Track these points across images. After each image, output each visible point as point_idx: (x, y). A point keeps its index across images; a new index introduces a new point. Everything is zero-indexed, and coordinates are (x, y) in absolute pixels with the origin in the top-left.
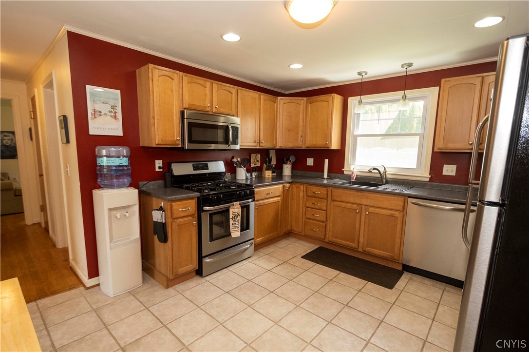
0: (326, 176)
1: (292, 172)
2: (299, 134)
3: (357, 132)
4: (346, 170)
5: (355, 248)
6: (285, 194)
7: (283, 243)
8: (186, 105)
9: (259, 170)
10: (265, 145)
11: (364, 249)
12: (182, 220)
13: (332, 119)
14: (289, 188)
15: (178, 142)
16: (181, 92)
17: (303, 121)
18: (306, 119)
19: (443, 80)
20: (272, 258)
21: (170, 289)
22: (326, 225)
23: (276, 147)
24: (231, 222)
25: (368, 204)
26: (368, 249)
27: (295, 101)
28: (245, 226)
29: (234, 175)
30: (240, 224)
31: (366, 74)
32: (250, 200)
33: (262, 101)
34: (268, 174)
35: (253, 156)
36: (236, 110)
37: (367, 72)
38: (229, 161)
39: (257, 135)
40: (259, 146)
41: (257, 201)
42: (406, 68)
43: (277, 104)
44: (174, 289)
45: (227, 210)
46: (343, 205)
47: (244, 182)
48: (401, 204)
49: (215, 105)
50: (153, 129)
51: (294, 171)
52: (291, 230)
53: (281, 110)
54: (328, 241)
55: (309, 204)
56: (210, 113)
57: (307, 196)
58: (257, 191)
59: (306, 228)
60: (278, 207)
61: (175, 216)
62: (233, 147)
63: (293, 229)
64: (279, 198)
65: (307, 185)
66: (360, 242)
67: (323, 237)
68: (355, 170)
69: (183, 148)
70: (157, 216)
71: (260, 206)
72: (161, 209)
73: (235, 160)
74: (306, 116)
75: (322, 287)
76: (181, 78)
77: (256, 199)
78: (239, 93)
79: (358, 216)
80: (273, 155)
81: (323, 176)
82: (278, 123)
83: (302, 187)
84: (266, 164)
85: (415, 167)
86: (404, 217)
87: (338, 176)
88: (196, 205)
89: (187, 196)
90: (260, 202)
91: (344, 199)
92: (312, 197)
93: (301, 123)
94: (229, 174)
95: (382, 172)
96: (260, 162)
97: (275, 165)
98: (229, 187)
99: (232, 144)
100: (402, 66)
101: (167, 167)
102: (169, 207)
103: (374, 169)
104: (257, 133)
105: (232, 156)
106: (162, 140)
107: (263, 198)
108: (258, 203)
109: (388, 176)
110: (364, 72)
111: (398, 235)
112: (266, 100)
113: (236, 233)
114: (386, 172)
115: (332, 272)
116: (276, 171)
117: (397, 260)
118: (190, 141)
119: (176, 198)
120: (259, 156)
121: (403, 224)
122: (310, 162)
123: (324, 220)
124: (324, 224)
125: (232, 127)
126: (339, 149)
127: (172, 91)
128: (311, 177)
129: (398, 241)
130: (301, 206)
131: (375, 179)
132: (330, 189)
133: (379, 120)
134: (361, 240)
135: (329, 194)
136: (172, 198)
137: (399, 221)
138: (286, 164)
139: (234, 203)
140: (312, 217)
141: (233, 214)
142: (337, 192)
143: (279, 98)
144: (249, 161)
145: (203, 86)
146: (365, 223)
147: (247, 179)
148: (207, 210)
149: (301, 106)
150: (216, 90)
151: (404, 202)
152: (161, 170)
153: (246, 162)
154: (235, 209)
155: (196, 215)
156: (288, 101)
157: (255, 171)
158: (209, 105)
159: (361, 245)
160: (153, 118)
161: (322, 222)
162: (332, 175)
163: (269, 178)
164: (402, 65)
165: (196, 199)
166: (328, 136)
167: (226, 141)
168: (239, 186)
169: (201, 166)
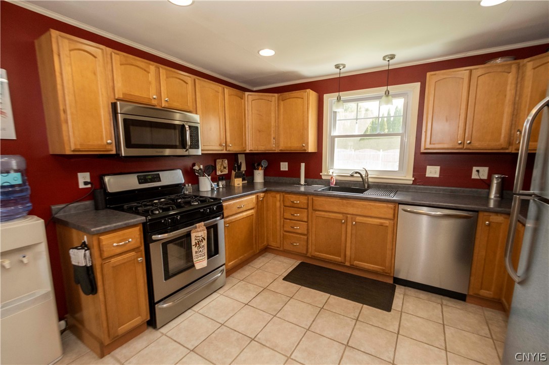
0: (302, 182)
1: (264, 179)
2: (271, 135)
3: (334, 133)
4: (324, 175)
5: (342, 263)
6: (260, 206)
7: (260, 262)
8: (119, 95)
9: (227, 178)
10: (233, 148)
11: (352, 264)
12: (119, 258)
13: (308, 117)
14: (263, 198)
15: (109, 147)
16: (110, 77)
17: (275, 120)
18: (278, 118)
19: (428, 74)
20: (249, 285)
21: (108, 358)
22: (308, 238)
23: (245, 150)
24: (194, 249)
25: (354, 213)
26: (356, 263)
27: (265, 98)
28: (213, 251)
29: (196, 185)
30: (206, 251)
31: (344, 67)
32: (218, 218)
33: (226, 96)
34: (238, 182)
35: (219, 162)
36: (194, 105)
37: (345, 65)
38: (189, 169)
39: (222, 137)
40: (226, 150)
41: (227, 217)
42: (389, 61)
43: (245, 100)
44: (113, 357)
45: (188, 235)
46: (326, 214)
47: (209, 195)
48: (392, 212)
49: (165, 98)
50: (64, 127)
51: (266, 177)
52: (268, 245)
53: (250, 108)
54: (310, 256)
55: (287, 215)
56: (158, 107)
57: (285, 206)
58: (226, 205)
59: (285, 243)
60: (253, 220)
61: (106, 255)
62: (193, 152)
63: (269, 244)
64: (252, 211)
65: (284, 194)
66: (347, 255)
67: (305, 252)
68: (334, 175)
69: (117, 156)
70: (78, 258)
71: (231, 223)
72: (84, 246)
73: (196, 168)
74: (278, 115)
75: (313, 321)
76: (109, 56)
77: (225, 215)
78: (197, 84)
79: (344, 226)
80: (242, 159)
81: (300, 181)
82: (247, 122)
83: (278, 196)
84: (235, 171)
85: (397, 169)
86: (395, 226)
87: (316, 182)
88: (140, 234)
89: (125, 224)
90: (231, 218)
91: (327, 208)
92: (290, 207)
93: (273, 123)
94: (190, 185)
95: (364, 176)
96: (227, 168)
97: (245, 171)
98: (189, 203)
99: (190, 148)
100: (384, 59)
101: (98, 182)
102: (95, 243)
103: (356, 173)
104: (222, 135)
105: (193, 162)
106: (81, 145)
107: (234, 213)
108: (227, 219)
109: (370, 180)
110: (342, 64)
111: (389, 246)
112: (231, 95)
113: (201, 262)
114: (368, 176)
115: (321, 296)
116: (246, 178)
117: (388, 273)
118: (129, 145)
119: (105, 229)
120: (226, 161)
121: (394, 234)
122: (284, 166)
123: (306, 232)
124: (306, 237)
125: (190, 126)
126: (316, 151)
127: (95, 74)
128: (286, 184)
129: (389, 252)
130: (278, 217)
131: (356, 183)
132: (310, 198)
133: (357, 119)
134: (348, 253)
135: (309, 202)
136: (99, 230)
137: (390, 230)
138: (258, 169)
139: (197, 225)
140: (291, 230)
141: (196, 239)
142: (319, 201)
143: (247, 93)
144: (214, 168)
145: (145, 70)
146: (351, 234)
147: (212, 189)
148: (159, 239)
149: (273, 103)
150: (165, 77)
151: (395, 210)
152: (89, 186)
153: (210, 170)
154: (199, 232)
155: (143, 248)
156: (257, 97)
157: (222, 180)
158: (154, 97)
159: (348, 258)
160: (65, 111)
161: (304, 235)
162: (310, 180)
163: (239, 187)
164: (384, 57)
165: (141, 225)
166: (304, 137)
167: (183, 145)
168: (203, 200)
169: (150, 177)
